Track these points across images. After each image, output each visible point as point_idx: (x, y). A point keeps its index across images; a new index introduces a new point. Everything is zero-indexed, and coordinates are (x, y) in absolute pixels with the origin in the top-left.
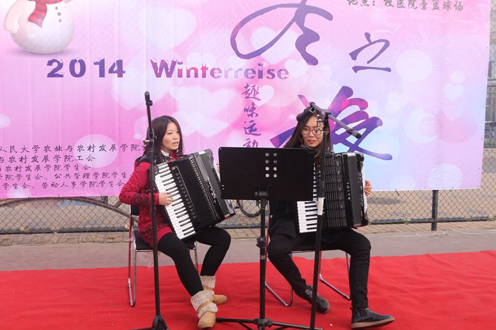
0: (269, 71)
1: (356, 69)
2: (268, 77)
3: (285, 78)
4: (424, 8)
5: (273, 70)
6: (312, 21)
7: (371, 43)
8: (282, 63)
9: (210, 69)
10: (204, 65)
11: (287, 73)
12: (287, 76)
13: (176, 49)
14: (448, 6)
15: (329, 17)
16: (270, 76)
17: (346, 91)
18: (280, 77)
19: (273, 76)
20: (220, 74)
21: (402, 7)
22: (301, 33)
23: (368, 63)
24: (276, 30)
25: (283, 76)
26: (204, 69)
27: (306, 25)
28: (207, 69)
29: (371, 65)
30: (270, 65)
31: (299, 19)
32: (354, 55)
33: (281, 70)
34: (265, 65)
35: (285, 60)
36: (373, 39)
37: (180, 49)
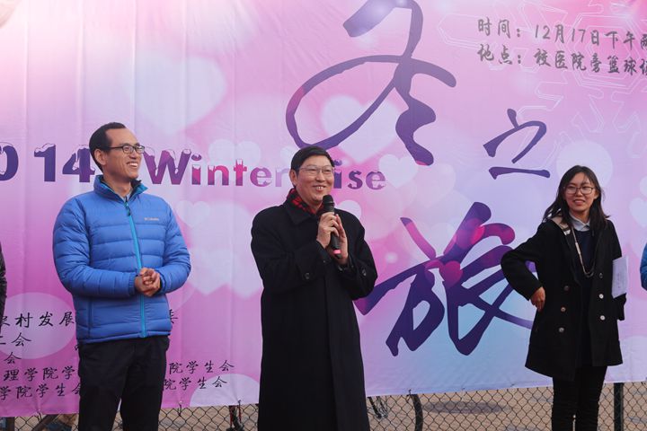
0: (352, 176)
1: (495, 172)
2: (350, 186)
3: (380, 187)
4: (596, 69)
5: (359, 173)
6: (423, 88)
7: (517, 128)
8: (375, 159)
9: (250, 169)
10: (239, 163)
11: (382, 178)
12: (382, 183)
13: (190, 132)
14: (632, 68)
15: (449, 80)
16: (354, 184)
17: (480, 211)
18: (370, 185)
19: (360, 184)
20: (268, 180)
21: (564, 66)
22: (406, 108)
23: (514, 161)
24: (363, 102)
25: (375, 184)
26: (240, 169)
27: (412, 94)
28: (245, 169)
29: (518, 165)
30: (354, 164)
31: (401, 83)
32: (491, 148)
33: (372, 173)
34: (345, 163)
35: (380, 156)
36: (520, 120)
37: (195, 131)
